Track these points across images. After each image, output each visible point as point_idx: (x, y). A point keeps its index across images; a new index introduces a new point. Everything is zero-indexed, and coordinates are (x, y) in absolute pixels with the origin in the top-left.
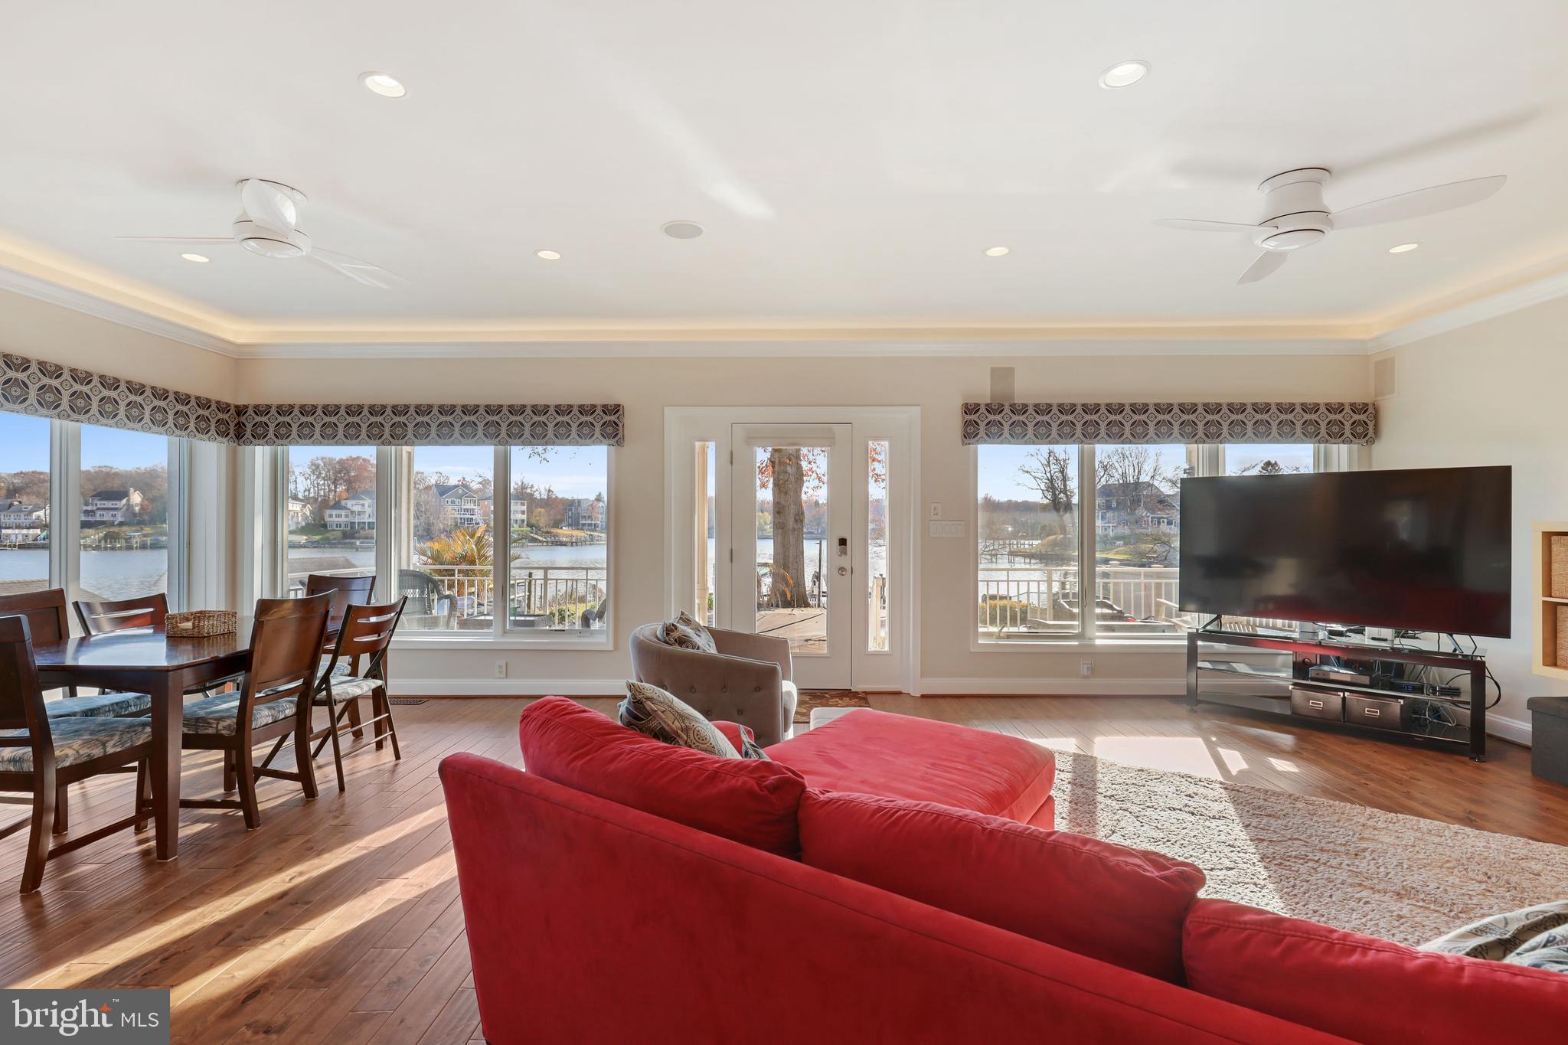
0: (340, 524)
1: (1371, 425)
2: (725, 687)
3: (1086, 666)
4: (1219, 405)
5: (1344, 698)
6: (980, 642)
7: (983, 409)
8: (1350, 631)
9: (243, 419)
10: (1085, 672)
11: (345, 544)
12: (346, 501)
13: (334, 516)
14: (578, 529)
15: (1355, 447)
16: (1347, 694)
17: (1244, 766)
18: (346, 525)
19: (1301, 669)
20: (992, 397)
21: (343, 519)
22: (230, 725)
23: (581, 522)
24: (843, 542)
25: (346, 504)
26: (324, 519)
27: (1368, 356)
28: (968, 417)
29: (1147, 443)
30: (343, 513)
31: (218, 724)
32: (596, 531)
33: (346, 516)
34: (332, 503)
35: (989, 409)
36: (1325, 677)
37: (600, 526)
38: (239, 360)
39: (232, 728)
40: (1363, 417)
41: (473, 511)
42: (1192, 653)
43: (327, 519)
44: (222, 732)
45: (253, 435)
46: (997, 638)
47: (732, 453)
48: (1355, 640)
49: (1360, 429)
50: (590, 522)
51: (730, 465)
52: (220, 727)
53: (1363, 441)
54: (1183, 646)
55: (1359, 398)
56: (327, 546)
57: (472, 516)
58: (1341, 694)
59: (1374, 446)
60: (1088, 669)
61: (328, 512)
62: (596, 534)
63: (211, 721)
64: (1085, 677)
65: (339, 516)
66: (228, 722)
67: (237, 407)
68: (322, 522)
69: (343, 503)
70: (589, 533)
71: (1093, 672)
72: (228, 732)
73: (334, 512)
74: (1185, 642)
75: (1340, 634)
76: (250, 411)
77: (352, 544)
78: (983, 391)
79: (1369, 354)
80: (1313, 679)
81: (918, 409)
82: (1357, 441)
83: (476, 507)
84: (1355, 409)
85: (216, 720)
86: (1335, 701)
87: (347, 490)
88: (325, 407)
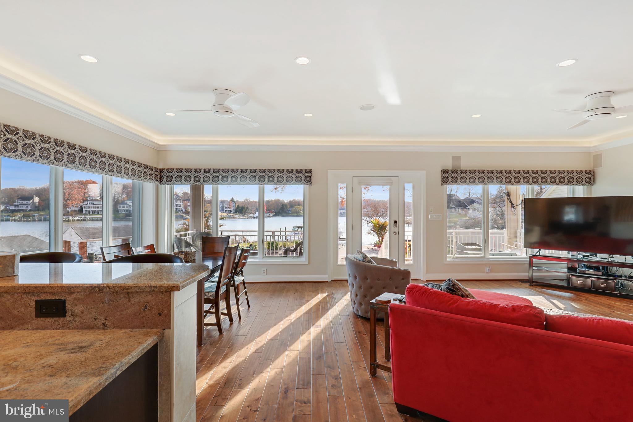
0: (124, 211)
1: (592, 178)
2: (391, 279)
3: (488, 269)
4: (537, 171)
5: (592, 280)
6: (448, 260)
7: (450, 172)
8: (590, 255)
9: (162, 174)
10: (488, 271)
11: (127, 219)
12: (127, 201)
13: (122, 207)
14: (224, 213)
15: (586, 186)
16: (593, 278)
17: (564, 307)
18: (127, 211)
19: (572, 269)
20: (452, 167)
21: (126, 208)
22: (213, 295)
23: (225, 210)
24: (396, 222)
25: (127, 202)
26: (117, 209)
27: (590, 153)
28: (444, 175)
29: (511, 185)
30: (126, 206)
31: (208, 294)
32: (231, 213)
33: (127, 207)
34: (120, 202)
35: (453, 172)
36: (584, 272)
37: (232, 211)
38: (160, 150)
39: (214, 296)
40: (589, 176)
41: (180, 205)
42: (531, 264)
43: (119, 208)
44: (210, 297)
45: (166, 180)
46: (453, 258)
47: (353, 188)
48: (593, 258)
49: (588, 180)
50: (228, 210)
51: (352, 192)
52: (209, 295)
53: (589, 184)
54: (526, 261)
55: (588, 169)
56: (119, 220)
57: (179, 207)
58: (591, 279)
59: (593, 187)
60: (489, 270)
61: (119, 206)
62: (231, 214)
63: (206, 293)
64: (487, 273)
65: (124, 207)
66: (212, 294)
67: (160, 169)
68: (117, 210)
69: (126, 202)
70: (228, 214)
71: (491, 271)
72: (212, 297)
73: (122, 206)
74: (528, 260)
75: (588, 256)
76: (165, 171)
77: (129, 218)
78: (449, 165)
79: (591, 152)
80: (579, 273)
81: (424, 172)
82: (587, 184)
83: (181, 204)
84: (586, 172)
85: (207, 293)
86: (589, 281)
87: (127, 196)
88: (195, 170)
